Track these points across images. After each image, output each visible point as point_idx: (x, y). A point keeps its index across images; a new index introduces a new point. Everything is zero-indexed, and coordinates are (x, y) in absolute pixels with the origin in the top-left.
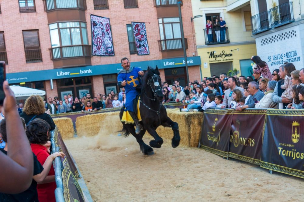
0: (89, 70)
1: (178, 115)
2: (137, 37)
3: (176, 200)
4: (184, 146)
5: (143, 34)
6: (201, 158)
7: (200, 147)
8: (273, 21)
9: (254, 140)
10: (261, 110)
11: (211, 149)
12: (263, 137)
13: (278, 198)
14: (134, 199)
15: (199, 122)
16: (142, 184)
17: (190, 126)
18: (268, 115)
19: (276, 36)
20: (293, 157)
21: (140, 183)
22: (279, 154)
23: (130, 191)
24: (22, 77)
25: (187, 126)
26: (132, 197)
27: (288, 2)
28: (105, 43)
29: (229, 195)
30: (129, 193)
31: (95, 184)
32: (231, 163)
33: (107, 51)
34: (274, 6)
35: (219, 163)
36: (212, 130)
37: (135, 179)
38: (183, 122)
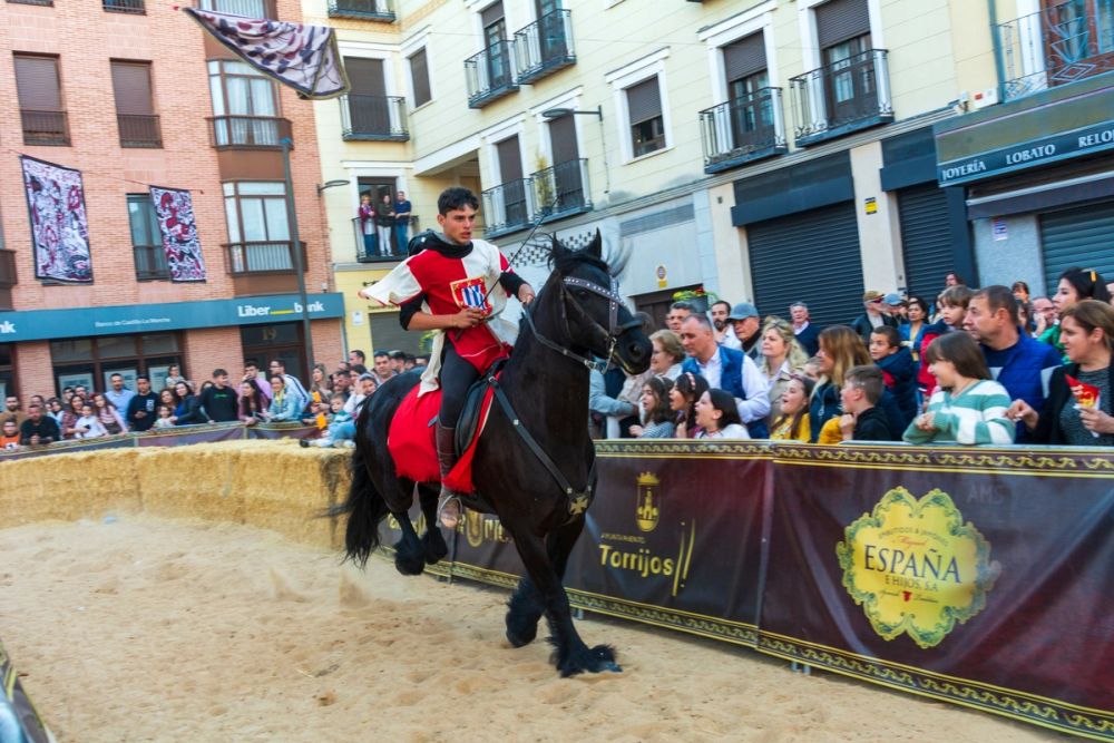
1: (299, 458)
3: (324, 718)
4: (316, 548)
5: (187, 222)
8: (539, 205)
13: (619, 691)
14: (185, 725)
16: (207, 673)
17: (337, 490)
20: (643, 571)
21: (199, 670)
22: (603, 562)
23: (168, 699)
25: (326, 488)
26: (178, 715)
27: (578, 159)
28: (66, 244)
30: (167, 703)
31: (46, 683)
32: (463, 594)
33: (74, 267)
34: (541, 166)
37: (181, 658)
38: (315, 478)
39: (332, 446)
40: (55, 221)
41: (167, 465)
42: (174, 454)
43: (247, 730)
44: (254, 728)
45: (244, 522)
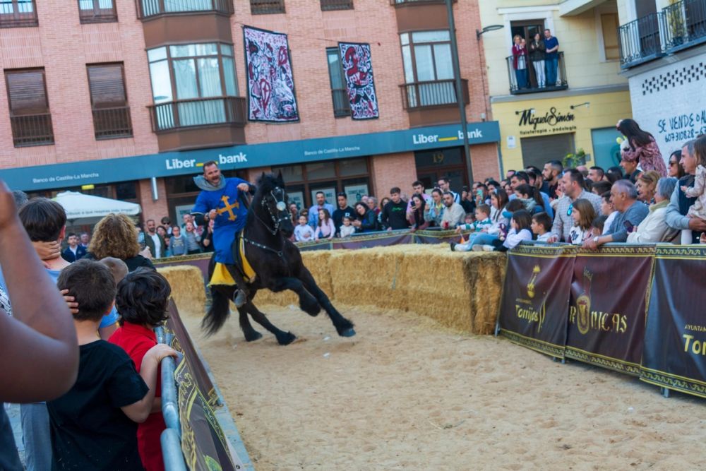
0: (239, 155)
1: (447, 259)
2: (352, 77)
3: (443, 458)
4: (461, 332)
5: (365, 70)
6: (501, 359)
7: (499, 333)
8: (671, 36)
9: (625, 316)
10: (642, 247)
11: (525, 339)
12: (646, 310)
13: (682, 454)
14: (344, 456)
15: (497, 275)
16: (365, 421)
17: (476, 285)
18: (660, 257)
19: (676, 72)
21: (359, 419)
22: (686, 350)
23: (335, 437)
24: (87, 173)
25: (468, 283)
26: (340, 449)
28: (277, 92)
29: (567, 447)
30: (334, 440)
31: (254, 421)
32: (574, 373)
33: (283, 110)
34: (673, 1)
35: (543, 371)
36: (527, 295)
37: (347, 409)
38: (459, 276)
39: (471, 250)
40: (269, 75)
41: (350, 264)
42: (355, 256)
43: (386, 463)
44: (392, 462)
45: (407, 310)
